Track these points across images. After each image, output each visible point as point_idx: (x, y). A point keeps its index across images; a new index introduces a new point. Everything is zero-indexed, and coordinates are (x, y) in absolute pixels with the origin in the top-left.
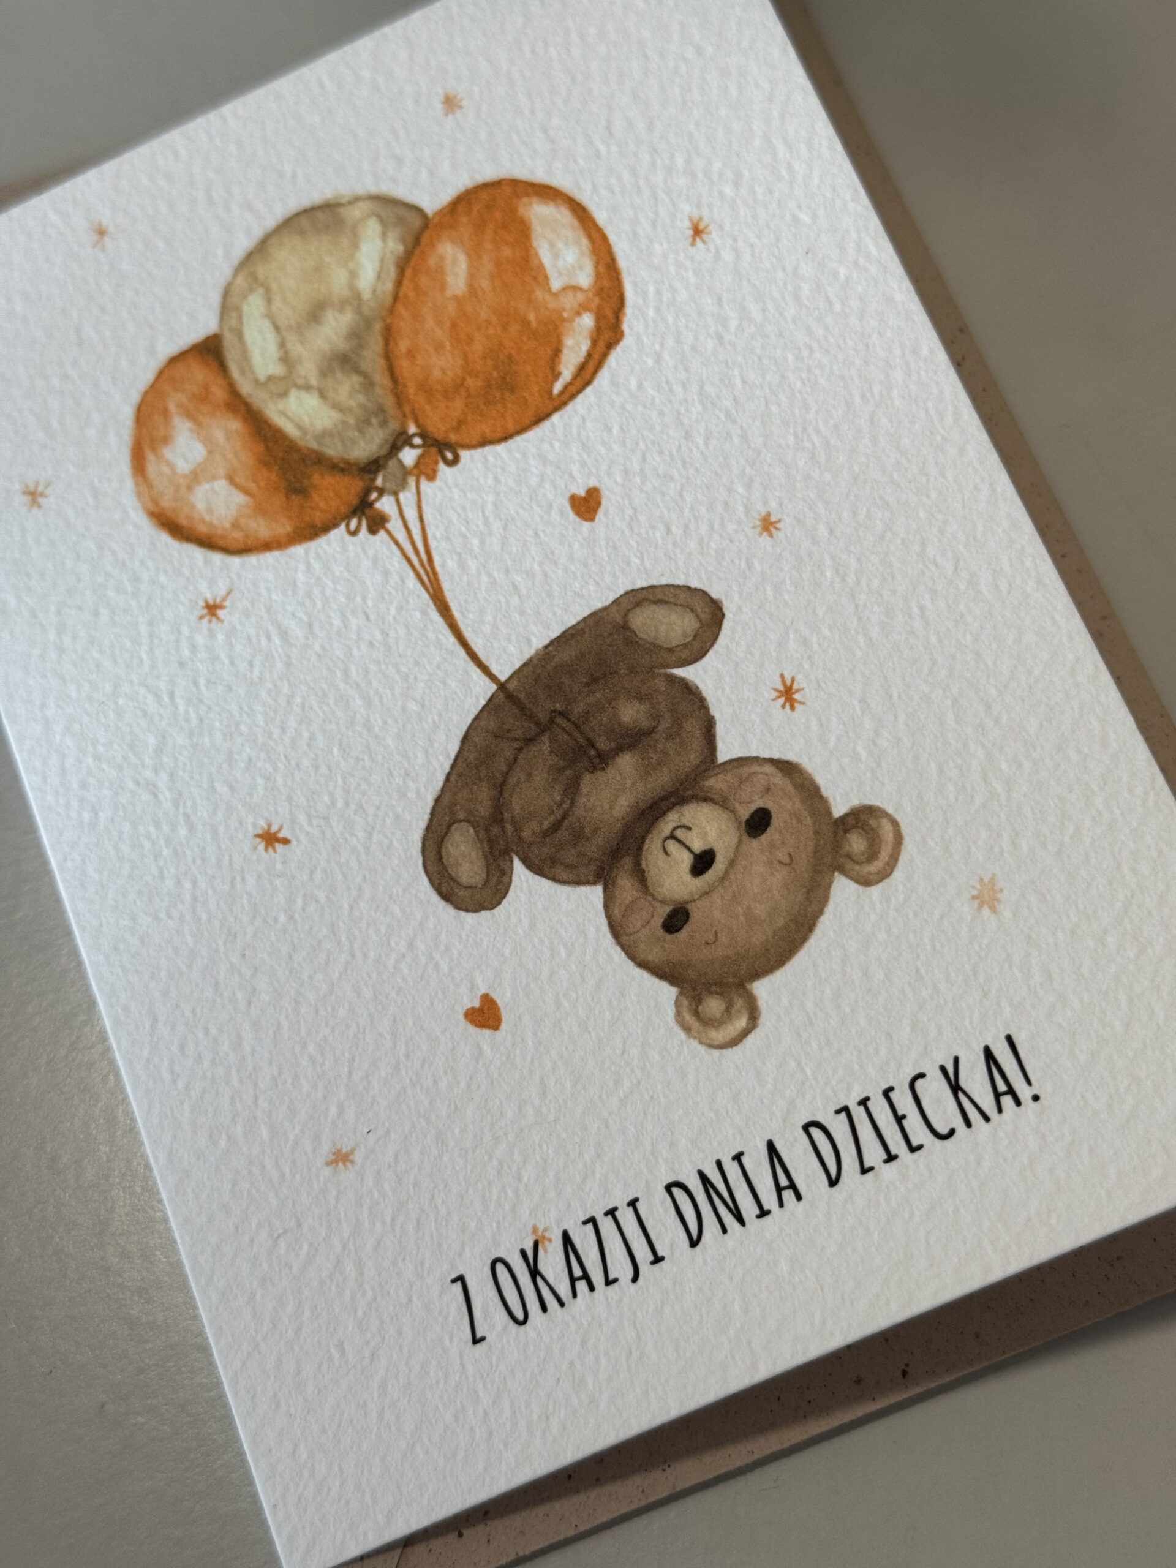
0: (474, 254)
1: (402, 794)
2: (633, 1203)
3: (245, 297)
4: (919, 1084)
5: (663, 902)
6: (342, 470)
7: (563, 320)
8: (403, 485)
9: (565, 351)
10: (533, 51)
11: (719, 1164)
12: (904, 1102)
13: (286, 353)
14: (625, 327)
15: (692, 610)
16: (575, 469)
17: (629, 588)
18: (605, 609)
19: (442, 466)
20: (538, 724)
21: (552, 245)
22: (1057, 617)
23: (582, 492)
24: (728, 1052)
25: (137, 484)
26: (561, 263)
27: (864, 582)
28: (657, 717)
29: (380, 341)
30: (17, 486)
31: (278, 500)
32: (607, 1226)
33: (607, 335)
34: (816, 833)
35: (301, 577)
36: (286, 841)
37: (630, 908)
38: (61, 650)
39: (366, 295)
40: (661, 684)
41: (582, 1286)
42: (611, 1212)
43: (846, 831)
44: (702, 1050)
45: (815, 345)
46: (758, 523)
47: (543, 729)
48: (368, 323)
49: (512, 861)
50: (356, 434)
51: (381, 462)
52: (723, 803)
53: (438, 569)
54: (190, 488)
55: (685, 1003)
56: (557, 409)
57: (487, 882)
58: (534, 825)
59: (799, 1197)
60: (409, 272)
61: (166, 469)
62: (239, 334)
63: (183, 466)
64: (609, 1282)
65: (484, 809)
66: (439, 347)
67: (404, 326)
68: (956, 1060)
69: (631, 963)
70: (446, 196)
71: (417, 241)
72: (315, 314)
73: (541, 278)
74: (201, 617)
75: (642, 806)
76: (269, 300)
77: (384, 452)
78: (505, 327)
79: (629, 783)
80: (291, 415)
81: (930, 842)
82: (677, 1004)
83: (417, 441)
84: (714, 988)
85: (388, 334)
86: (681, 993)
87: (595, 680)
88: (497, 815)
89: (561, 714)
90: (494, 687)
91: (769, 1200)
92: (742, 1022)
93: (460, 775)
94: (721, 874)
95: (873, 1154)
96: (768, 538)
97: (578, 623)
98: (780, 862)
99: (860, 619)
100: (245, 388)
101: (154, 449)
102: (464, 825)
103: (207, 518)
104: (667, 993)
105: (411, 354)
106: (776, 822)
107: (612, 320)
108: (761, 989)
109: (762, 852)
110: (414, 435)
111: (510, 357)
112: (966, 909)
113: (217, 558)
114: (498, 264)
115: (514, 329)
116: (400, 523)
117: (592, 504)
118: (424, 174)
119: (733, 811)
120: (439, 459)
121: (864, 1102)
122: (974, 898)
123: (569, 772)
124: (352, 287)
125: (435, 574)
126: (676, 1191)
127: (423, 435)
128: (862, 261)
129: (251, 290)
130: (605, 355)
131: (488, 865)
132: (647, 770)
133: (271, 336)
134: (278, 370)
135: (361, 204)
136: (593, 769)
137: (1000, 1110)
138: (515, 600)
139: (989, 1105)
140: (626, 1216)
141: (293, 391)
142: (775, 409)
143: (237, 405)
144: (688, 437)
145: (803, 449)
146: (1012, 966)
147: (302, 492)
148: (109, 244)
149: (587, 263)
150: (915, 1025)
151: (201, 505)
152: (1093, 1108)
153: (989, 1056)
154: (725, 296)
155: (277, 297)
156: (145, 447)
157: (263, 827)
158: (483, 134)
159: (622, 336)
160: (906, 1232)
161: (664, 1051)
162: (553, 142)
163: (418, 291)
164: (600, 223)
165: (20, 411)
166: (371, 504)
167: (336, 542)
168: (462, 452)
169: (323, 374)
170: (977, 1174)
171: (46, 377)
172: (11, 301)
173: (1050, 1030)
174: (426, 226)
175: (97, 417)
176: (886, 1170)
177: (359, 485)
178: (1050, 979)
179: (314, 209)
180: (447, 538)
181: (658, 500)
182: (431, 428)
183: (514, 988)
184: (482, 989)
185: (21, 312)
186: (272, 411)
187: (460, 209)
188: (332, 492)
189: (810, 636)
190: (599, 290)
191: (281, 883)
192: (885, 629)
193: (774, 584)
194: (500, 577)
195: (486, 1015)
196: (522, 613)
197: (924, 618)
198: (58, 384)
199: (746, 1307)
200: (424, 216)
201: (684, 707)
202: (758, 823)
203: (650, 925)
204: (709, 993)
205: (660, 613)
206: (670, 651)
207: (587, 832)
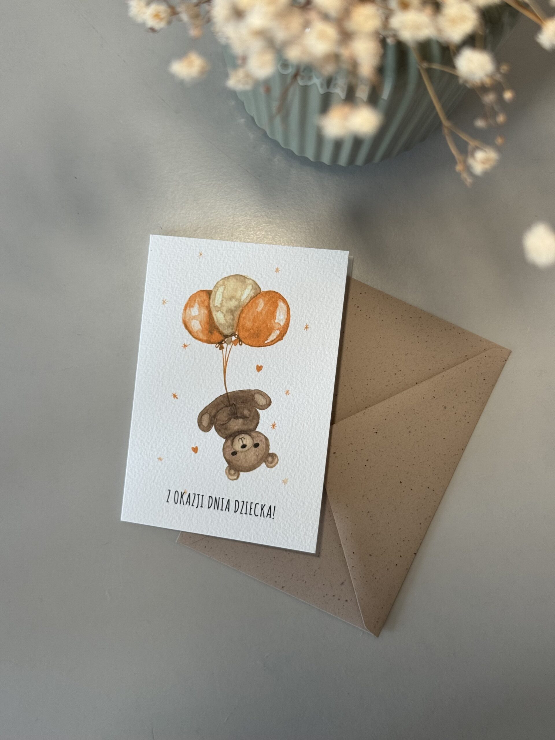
0: (265, 305)
1: (201, 402)
2: (203, 496)
3: (220, 286)
4: (257, 505)
5: (234, 449)
6: (220, 333)
7: (274, 329)
8: (229, 343)
9: (271, 335)
10: (298, 269)
11: (219, 498)
12: (253, 507)
13: (222, 303)
14: (284, 338)
15: (266, 400)
16: (261, 360)
17: (258, 389)
18: (252, 390)
19: (238, 344)
20: (230, 404)
21: (280, 312)
22: (324, 441)
23: (260, 365)
24: (231, 481)
25: (183, 312)
26: (280, 317)
27: (297, 414)
28: (250, 416)
29: (240, 312)
30: (162, 298)
31: (207, 332)
32: (197, 496)
33: (280, 337)
34: (265, 453)
35: (203, 350)
36: (177, 398)
37: (228, 446)
38: (155, 336)
39: (242, 301)
40: (254, 410)
41: (188, 503)
42: (199, 495)
43: (270, 456)
44: (226, 478)
45: (314, 364)
46: (286, 391)
47: (230, 406)
48: (240, 306)
49: (213, 426)
50: (226, 328)
51: (228, 336)
52: (253, 438)
53: (228, 364)
54: (192, 319)
55: (228, 468)
56: (264, 346)
57: (207, 427)
58: (220, 422)
59: (229, 511)
60: (252, 301)
61: (190, 313)
62: (216, 293)
63: (193, 314)
64: (192, 505)
65: (213, 414)
66: (250, 320)
67: (246, 311)
68: (265, 505)
69: (223, 456)
70: (266, 290)
71: (257, 296)
72: (231, 298)
73: (274, 318)
74: (182, 346)
75: (239, 430)
76: (224, 290)
77: (230, 335)
78: (263, 323)
79: (239, 425)
80: (217, 316)
81: (282, 467)
82: (227, 468)
83: (236, 336)
84: (234, 469)
85: (242, 311)
86: (228, 466)
87: (243, 402)
88: (215, 416)
89: (235, 405)
90: (226, 392)
91: (224, 508)
92: (235, 477)
93: (212, 405)
94: (245, 450)
95: (244, 511)
96: (286, 395)
97: (246, 390)
98: (256, 454)
99: (293, 420)
100: (211, 306)
101: (190, 307)
102: (208, 414)
103: (192, 327)
104: (226, 465)
105: (244, 318)
106: (259, 447)
107: (282, 335)
108: (241, 474)
109: (254, 450)
110: (236, 335)
111: (261, 330)
112: (281, 481)
113: (191, 336)
114: (269, 309)
115: (264, 325)
116: (225, 351)
117: (260, 369)
118: (265, 282)
119: (253, 440)
120: (238, 342)
121: (247, 502)
122: (283, 480)
123: (230, 416)
124: (240, 297)
125: (227, 365)
126: (210, 498)
127: (238, 336)
128: (331, 353)
129: (222, 285)
130: (277, 341)
131: (208, 424)
132: (244, 424)
133: (221, 297)
134: (219, 306)
135: (250, 280)
136: (235, 418)
137: (267, 517)
138: (237, 378)
139: (266, 515)
140: (201, 497)
141: (219, 312)
142: (301, 371)
143: (208, 308)
144: (283, 367)
145: (301, 382)
146: (282, 495)
147: (211, 333)
148: (201, 258)
149: (284, 321)
150: (262, 495)
151: (192, 324)
152: (281, 526)
153: (270, 507)
154: (304, 343)
155: (226, 290)
156: (188, 305)
157: (174, 393)
158: (279, 281)
159: (283, 339)
160: (242, 526)
161: (220, 474)
162: (291, 291)
163: (252, 305)
164: (291, 314)
165: (169, 283)
166: (222, 344)
167: (212, 347)
168: (243, 344)
169: (227, 312)
170: (257, 525)
171: (177, 279)
172: (178, 258)
173: (282, 509)
174: (260, 293)
175: (182, 293)
176: (244, 515)
177: (222, 338)
178: (287, 501)
179: (241, 276)
180: (232, 359)
181: (272, 375)
182: (240, 335)
183: (202, 448)
184: (197, 445)
185: (178, 261)
186: (214, 313)
187: (268, 294)
188: (217, 336)
189: (283, 418)
190: (283, 328)
191: (173, 405)
192: (296, 425)
193: (282, 404)
194: (237, 372)
195: (195, 450)
196: (238, 381)
197: (303, 427)
198: (178, 282)
199: (211, 522)
200: (261, 291)
201: (256, 417)
202: (256, 445)
203: (230, 451)
204: (233, 469)
205: (261, 397)
206: (259, 405)
207: (228, 429)
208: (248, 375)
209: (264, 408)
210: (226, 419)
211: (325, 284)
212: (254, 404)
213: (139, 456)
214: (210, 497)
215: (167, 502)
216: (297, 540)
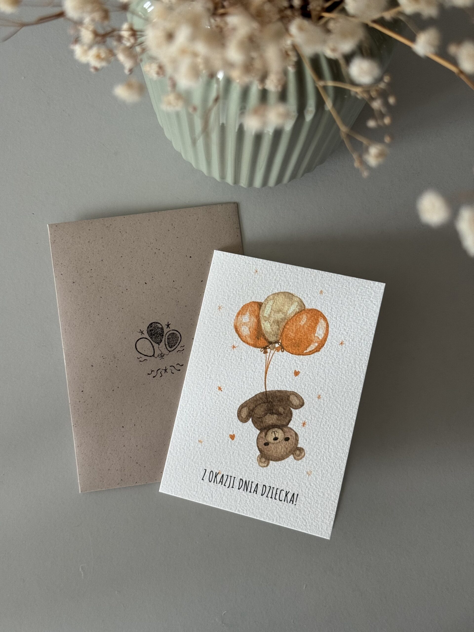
0: (308, 319)
1: (242, 396)
2: (235, 478)
3: (270, 300)
4: (282, 491)
5: (267, 440)
6: (266, 340)
7: (313, 342)
8: (273, 349)
9: (310, 347)
10: (339, 293)
11: (249, 481)
12: (278, 493)
13: (270, 314)
15: (300, 401)
16: (299, 366)
18: (288, 391)
19: (280, 350)
20: (267, 401)
21: (320, 328)
22: (347, 442)
23: (297, 371)
25: (235, 318)
26: (319, 332)
27: (325, 416)
29: (285, 323)
30: (218, 305)
31: (254, 337)
32: (229, 477)
33: (318, 349)
34: (294, 447)
35: (249, 352)
36: (222, 391)
37: (262, 437)
38: (209, 336)
39: (288, 314)
40: (288, 409)
41: (221, 483)
42: (231, 477)
43: (298, 450)
45: (345, 375)
46: (318, 396)
47: (267, 402)
48: (285, 319)
49: (250, 418)
50: (272, 336)
51: (272, 343)
52: (284, 433)
53: (269, 366)
54: (243, 325)
56: (302, 355)
57: (245, 418)
58: (257, 415)
59: (256, 493)
60: (296, 315)
61: (241, 319)
62: (266, 305)
63: (244, 321)
64: (224, 485)
65: (251, 408)
66: (293, 331)
67: (290, 324)
68: (289, 492)
70: (310, 308)
71: (301, 311)
72: (279, 311)
73: (314, 332)
74: (231, 347)
75: (273, 424)
76: (273, 303)
77: (274, 342)
78: (304, 335)
79: (274, 420)
80: (264, 325)
81: (307, 460)
82: (259, 456)
83: (280, 344)
85: (287, 323)
87: (279, 401)
88: (253, 410)
90: (265, 391)
91: (252, 491)
92: (265, 465)
93: (252, 400)
94: (277, 442)
95: (270, 495)
96: (318, 399)
97: (283, 391)
98: (286, 447)
99: (321, 421)
100: (261, 315)
101: (241, 314)
102: (247, 408)
103: (242, 332)
104: (258, 453)
105: (288, 329)
106: (289, 441)
107: (320, 347)
108: (271, 462)
109: (284, 444)
111: (302, 341)
112: (305, 473)
113: (239, 339)
114: (310, 324)
115: (305, 337)
116: (269, 355)
117: (297, 374)
118: (309, 301)
119: (285, 435)
121: (273, 488)
122: (307, 472)
123: (267, 412)
124: (287, 311)
128: (361, 367)
129: (272, 300)
130: (315, 352)
131: (247, 416)
132: (278, 419)
133: (270, 309)
134: (267, 316)
135: (297, 298)
136: (270, 414)
137: (290, 502)
138: (277, 380)
139: (289, 501)
140: (233, 479)
141: (267, 321)
142: (333, 380)
143: (258, 317)
144: (318, 375)
145: (332, 389)
146: (305, 485)
147: (258, 339)
148: (256, 274)
149: (323, 335)
150: (287, 483)
151: (242, 329)
152: (301, 512)
153: (294, 494)
154: (338, 357)
155: (275, 303)
156: (241, 313)
157: (220, 386)
158: (322, 301)
159: (320, 351)
160: (267, 508)
161: (252, 460)
162: (332, 311)
163: (296, 319)
164: (329, 330)
165: (226, 292)
166: (267, 349)
167: (258, 351)
168: (285, 351)
169: (273, 322)
170: (281, 508)
171: (233, 289)
172: (236, 272)
173: (304, 497)
174: (304, 310)
175: (236, 302)
176: (270, 499)
177: (267, 344)
178: (309, 491)
179: (290, 293)
180: (274, 363)
181: (307, 381)
182: (283, 343)
183: (239, 436)
184: (234, 433)
185: (236, 275)
186: (262, 322)
187: (311, 311)
188: (262, 342)
189: (313, 418)
190: (322, 341)
191: (217, 396)
192: (324, 425)
193: (313, 406)
194: (277, 375)
195: (232, 437)
196: (276, 382)
197: (330, 428)
198: (234, 292)
199: (240, 502)
200: (305, 308)
201: (289, 415)
202: (287, 439)
203: (263, 442)
204: (264, 457)
205: (295, 398)
206: (293, 405)
207: (263, 422)
208: (286, 378)
209: (296, 408)
210: (263, 413)
211: (361, 308)
212: (288, 403)
213: (182, 436)
214: (241, 479)
215: (203, 479)
216: (314, 526)
